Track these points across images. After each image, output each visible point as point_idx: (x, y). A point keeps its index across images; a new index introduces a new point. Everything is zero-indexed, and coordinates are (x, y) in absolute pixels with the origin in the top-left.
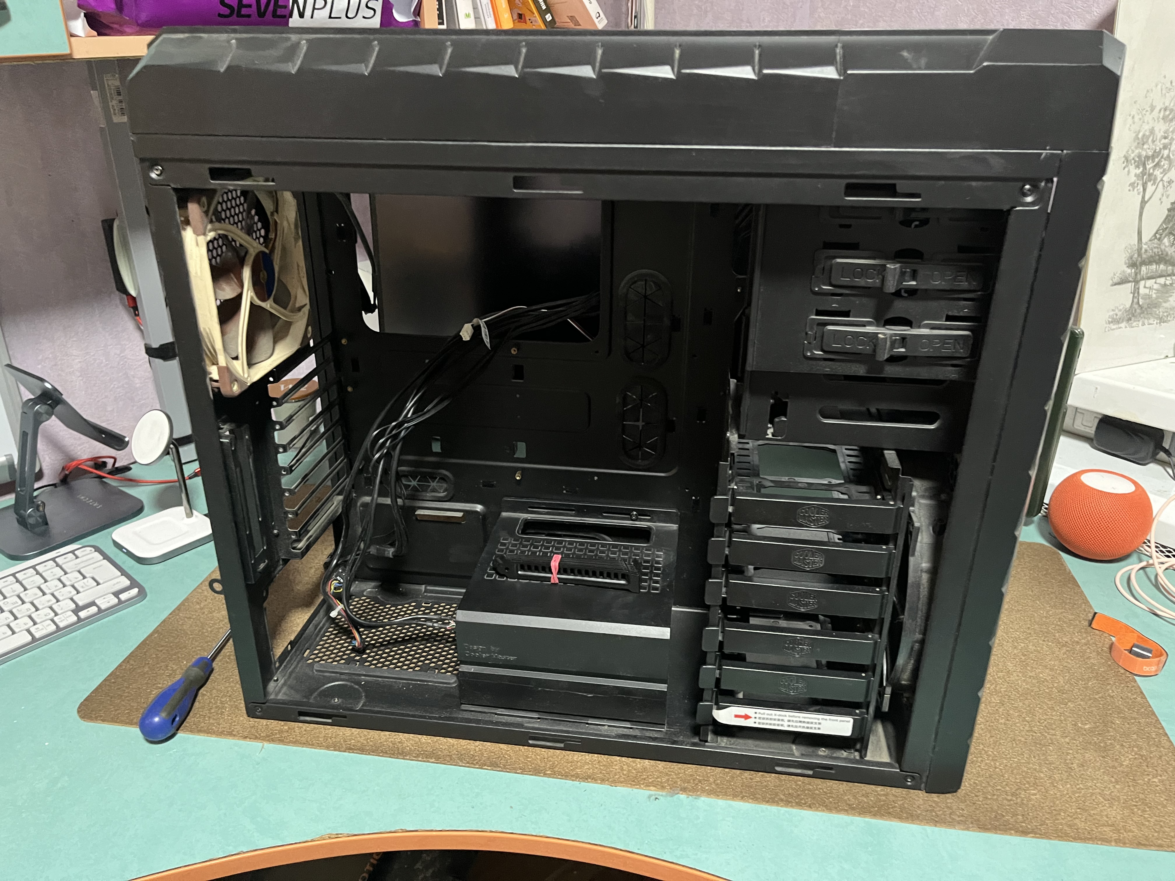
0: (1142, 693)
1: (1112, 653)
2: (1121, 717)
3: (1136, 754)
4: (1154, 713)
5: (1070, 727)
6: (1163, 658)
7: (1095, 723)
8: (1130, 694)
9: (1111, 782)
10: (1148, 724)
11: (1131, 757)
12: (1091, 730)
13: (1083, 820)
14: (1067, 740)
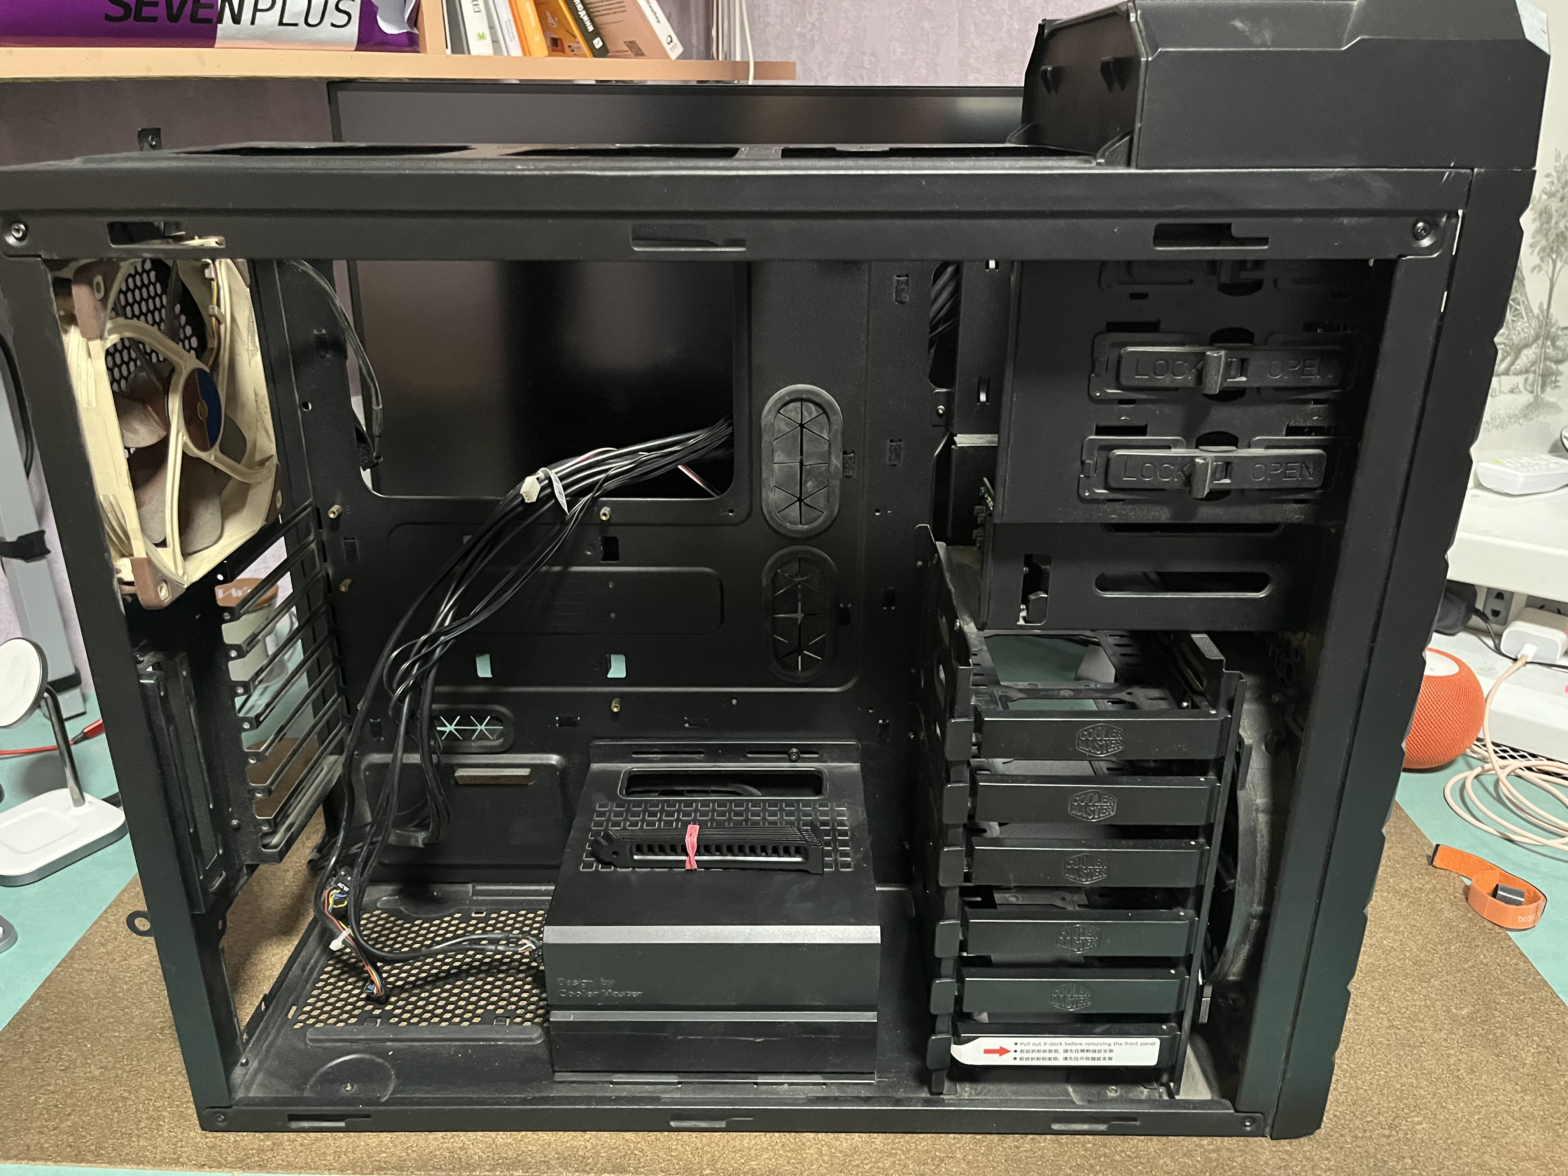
0: (1522, 954)
1: (1470, 899)
2: (1506, 994)
3: (1538, 1046)
4: (1546, 983)
5: (1442, 1016)
6: (1541, 902)
7: (1474, 1006)
8: (1508, 959)
9: (1516, 1091)
10: (1543, 1000)
11: (1533, 1051)
12: (1471, 1017)
13: (1494, 1154)
14: (1443, 1035)
